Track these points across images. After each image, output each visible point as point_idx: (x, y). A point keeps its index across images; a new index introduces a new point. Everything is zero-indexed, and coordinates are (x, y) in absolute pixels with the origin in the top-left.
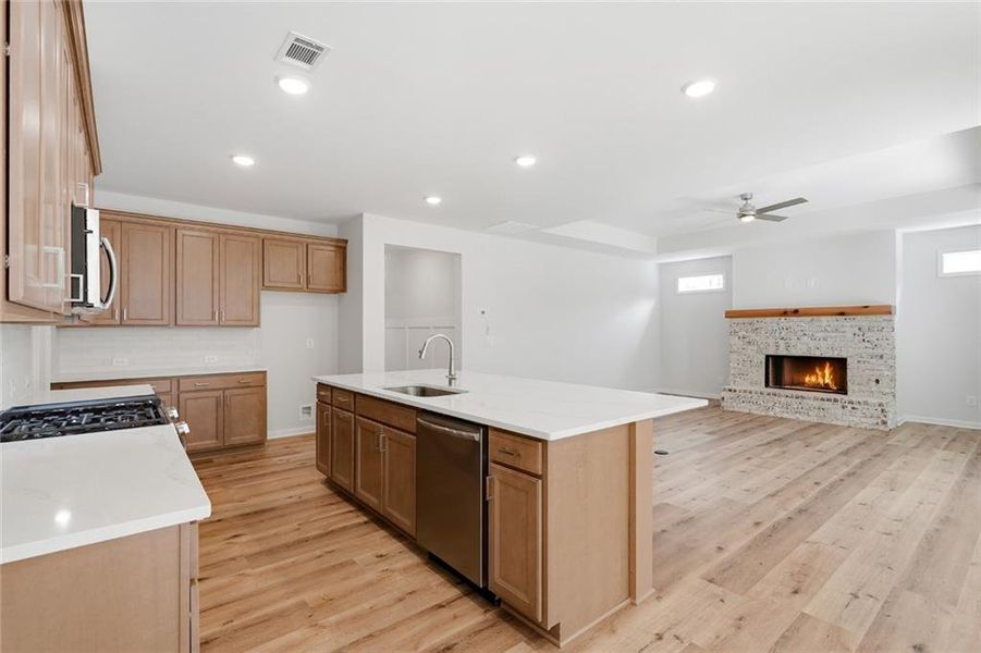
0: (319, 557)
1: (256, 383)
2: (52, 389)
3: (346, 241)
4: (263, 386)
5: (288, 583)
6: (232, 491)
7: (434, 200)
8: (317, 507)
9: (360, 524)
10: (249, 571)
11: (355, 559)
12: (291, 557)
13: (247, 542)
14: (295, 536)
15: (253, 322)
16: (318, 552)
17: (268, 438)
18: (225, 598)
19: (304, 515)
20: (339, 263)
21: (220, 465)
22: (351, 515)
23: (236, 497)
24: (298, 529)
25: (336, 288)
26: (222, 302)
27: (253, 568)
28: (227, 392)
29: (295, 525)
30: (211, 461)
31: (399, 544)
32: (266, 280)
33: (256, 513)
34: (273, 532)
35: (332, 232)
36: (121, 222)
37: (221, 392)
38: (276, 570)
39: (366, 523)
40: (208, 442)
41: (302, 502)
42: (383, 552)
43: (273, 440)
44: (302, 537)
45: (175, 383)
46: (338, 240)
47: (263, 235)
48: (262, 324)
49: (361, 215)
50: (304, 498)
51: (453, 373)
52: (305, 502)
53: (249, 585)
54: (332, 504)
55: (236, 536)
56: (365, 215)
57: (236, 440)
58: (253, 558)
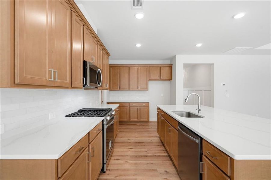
0: (148, 164)
1: (147, 105)
2: (107, 104)
3: (172, 65)
4: (148, 106)
5: (136, 170)
6: (136, 134)
7: (199, 45)
8: (155, 145)
9: (164, 156)
10: (129, 161)
11: (158, 169)
12: (140, 161)
13: (133, 151)
14: (145, 154)
15: (147, 89)
16: (148, 162)
17: (150, 120)
18: (119, 168)
19: (150, 147)
20: (170, 71)
21: (138, 126)
22: (163, 151)
23: (136, 136)
24: (146, 151)
25: (169, 79)
26: (139, 84)
27: (130, 161)
28: (140, 107)
29: (146, 150)
30: (136, 124)
31: (175, 169)
32: (150, 78)
33: (139, 142)
34: (140, 150)
35: (168, 62)
36: (119, 67)
37: (138, 107)
38: (135, 164)
39: (167, 156)
40: (136, 119)
41: (151, 143)
42: (168, 171)
43: (150, 121)
44: (146, 154)
45: (129, 104)
46: (169, 65)
47: (149, 66)
48: (149, 89)
49: (176, 56)
50: (153, 141)
51: (200, 108)
52: (152, 143)
53: (127, 166)
54: (159, 146)
55: (131, 148)
56: (177, 55)
57: (142, 120)
58: (132, 157)
